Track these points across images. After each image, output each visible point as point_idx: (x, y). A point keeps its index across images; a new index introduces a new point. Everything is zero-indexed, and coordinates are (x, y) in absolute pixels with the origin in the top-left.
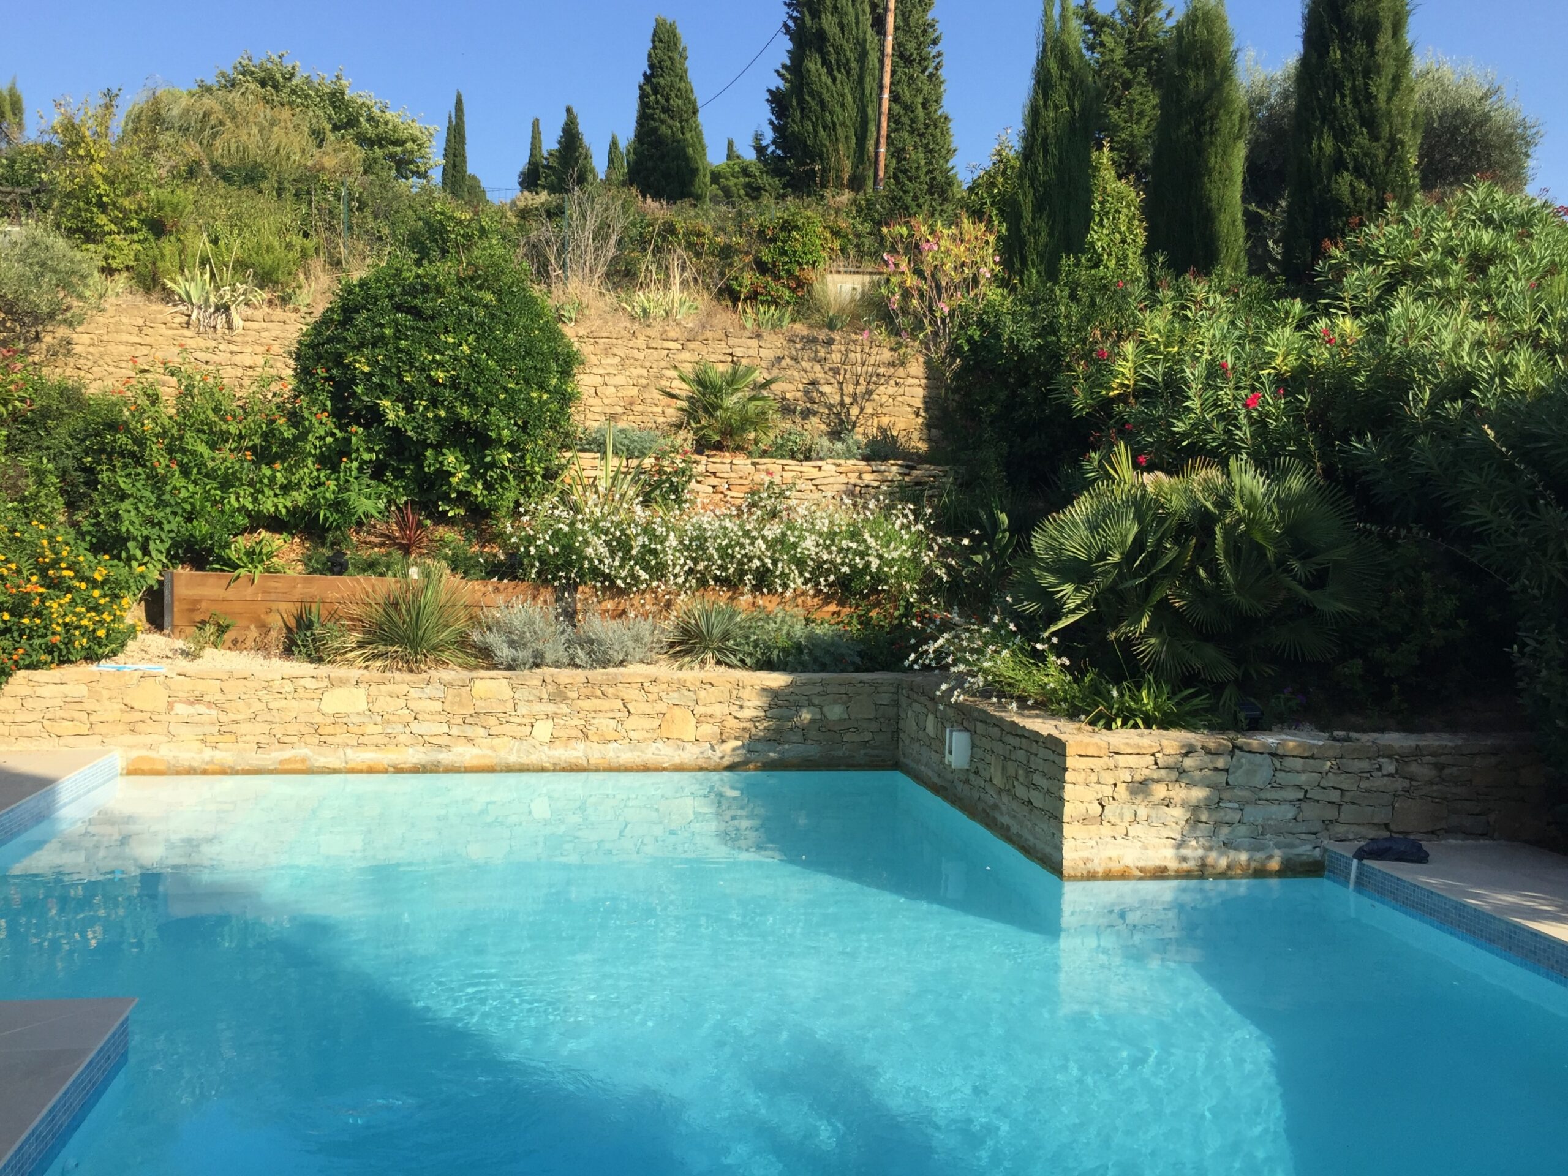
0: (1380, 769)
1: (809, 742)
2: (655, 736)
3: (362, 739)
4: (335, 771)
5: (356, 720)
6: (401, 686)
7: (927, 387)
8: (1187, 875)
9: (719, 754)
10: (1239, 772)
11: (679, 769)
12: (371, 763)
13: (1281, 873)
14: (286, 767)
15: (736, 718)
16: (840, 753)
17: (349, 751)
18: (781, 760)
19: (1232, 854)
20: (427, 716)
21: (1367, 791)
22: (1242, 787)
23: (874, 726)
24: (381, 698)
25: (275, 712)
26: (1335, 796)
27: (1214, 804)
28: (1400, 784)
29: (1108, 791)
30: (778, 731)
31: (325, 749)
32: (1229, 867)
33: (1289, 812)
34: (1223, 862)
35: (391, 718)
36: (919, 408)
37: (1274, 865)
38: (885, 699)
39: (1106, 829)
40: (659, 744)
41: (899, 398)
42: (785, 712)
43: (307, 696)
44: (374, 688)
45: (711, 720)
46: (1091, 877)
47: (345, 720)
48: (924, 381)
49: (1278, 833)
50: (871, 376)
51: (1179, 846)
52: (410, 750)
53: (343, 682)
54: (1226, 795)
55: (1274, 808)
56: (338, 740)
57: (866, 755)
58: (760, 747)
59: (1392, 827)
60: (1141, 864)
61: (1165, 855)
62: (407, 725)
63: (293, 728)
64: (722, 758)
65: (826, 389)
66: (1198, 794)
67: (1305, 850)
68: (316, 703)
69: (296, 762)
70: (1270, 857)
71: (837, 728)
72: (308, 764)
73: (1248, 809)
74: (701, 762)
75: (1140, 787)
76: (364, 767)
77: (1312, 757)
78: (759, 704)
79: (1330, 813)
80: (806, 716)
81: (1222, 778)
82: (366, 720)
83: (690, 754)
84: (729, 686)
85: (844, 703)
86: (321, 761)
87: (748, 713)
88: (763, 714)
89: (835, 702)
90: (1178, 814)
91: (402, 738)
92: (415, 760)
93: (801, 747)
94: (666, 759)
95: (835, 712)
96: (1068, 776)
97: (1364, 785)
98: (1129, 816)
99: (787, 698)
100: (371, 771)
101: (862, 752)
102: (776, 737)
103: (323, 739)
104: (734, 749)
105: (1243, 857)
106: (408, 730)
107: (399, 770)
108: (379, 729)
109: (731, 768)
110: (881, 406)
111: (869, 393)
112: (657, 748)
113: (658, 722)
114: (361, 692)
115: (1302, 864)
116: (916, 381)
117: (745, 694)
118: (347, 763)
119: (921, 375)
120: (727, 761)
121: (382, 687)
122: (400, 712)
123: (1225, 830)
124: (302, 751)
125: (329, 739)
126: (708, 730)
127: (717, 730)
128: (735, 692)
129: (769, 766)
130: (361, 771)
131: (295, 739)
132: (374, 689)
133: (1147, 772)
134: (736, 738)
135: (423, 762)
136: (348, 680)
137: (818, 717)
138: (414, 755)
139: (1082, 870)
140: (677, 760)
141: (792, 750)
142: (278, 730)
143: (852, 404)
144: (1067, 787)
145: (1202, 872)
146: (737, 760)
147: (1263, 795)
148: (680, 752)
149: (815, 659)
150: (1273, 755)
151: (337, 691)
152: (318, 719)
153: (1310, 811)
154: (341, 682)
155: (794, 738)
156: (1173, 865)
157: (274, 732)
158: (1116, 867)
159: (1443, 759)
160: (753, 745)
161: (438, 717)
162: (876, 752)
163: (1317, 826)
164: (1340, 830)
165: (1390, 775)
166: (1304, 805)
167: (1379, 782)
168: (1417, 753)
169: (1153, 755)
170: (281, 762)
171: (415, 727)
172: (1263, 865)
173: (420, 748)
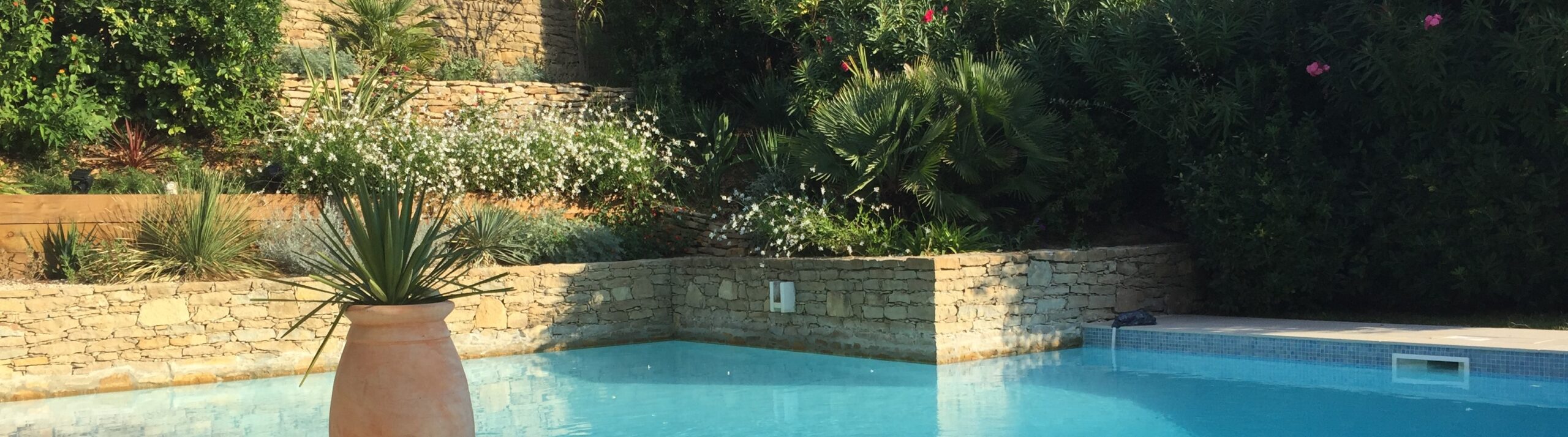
0: (1108, 268)
1: (603, 322)
2: (471, 327)
3: (186, 351)
4: (160, 386)
5: (179, 330)
6: (223, 293)
7: (544, 23)
8: (1009, 354)
9: (528, 338)
10: (1034, 276)
11: (494, 355)
12: (199, 375)
13: (1059, 348)
14: (107, 386)
15: (540, 305)
16: (627, 330)
17: (173, 364)
18: (580, 339)
19: (1033, 336)
20: (254, 323)
21: (1103, 284)
22: (1036, 287)
23: (654, 304)
24: (203, 307)
25: (89, 329)
26: (1085, 289)
27: (1021, 301)
28: (1119, 278)
29: (960, 295)
30: (576, 314)
31: (148, 364)
32: (1031, 347)
33: (1060, 303)
34: (1028, 344)
35: (216, 326)
36: (537, 44)
37: (1056, 342)
38: (660, 279)
39: (960, 326)
40: (476, 334)
41: (519, 34)
42: (582, 297)
43: (123, 309)
44: (195, 297)
45: (519, 308)
46: (954, 361)
47: (166, 333)
48: (540, 18)
49: (1057, 320)
50: (492, 12)
51: (1003, 335)
52: (238, 359)
53: (161, 293)
54: (1027, 293)
55: (1054, 301)
56: (161, 353)
57: (649, 330)
58: (563, 329)
59: (1116, 310)
60: (982, 349)
61: (996, 342)
62: (232, 333)
63: (111, 345)
64: (533, 341)
65: (452, 23)
66: (1013, 292)
67: (1073, 331)
68: (134, 317)
69: (117, 379)
70: (1053, 337)
71: (624, 309)
72: (131, 381)
73: (1040, 302)
74: (513, 348)
75: (979, 289)
76: (192, 379)
77: (1072, 262)
78: (559, 290)
79: (1084, 302)
80: (599, 297)
81: (1024, 280)
82: (189, 330)
83: (506, 340)
84: (533, 275)
85: (628, 285)
86: (145, 377)
87: (549, 300)
88: (562, 299)
89: (621, 285)
90: (1001, 309)
91: (228, 347)
92: (243, 368)
93: (597, 327)
94: (483, 348)
95: (622, 293)
96: (937, 285)
97: (1101, 280)
98: (973, 314)
99: (583, 283)
100: (198, 382)
101: (646, 327)
102: (575, 320)
103: (144, 353)
104: (543, 332)
105: (1039, 337)
106: (234, 338)
107: (228, 379)
108: (202, 339)
109: (540, 350)
110: (504, 41)
111: (492, 29)
112: (474, 338)
113: (473, 314)
114: (181, 303)
115: (1071, 341)
116: (532, 18)
117: (547, 282)
118: (172, 376)
119: (537, 12)
120: (536, 345)
121: (204, 295)
122: (223, 320)
123: (1028, 319)
124: (123, 368)
125: (152, 354)
126: (519, 318)
127: (525, 317)
128: (538, 281)
129: (572, 346)
130: (188, 383)
131: (115, 356)
132: (194, 299)
133: (982, 279)
134: (543, 322)
135: (252, 369)
136: (167, 291)
137: (608, 299)
138: (242, 363)
139: (948, 356)
140: (493, 348)
141: (590, 330)
142: (95, 347)
143: (477, 39)
144: (937, 294)
145: (1016, 352)
146: (543, 342)
147: (1047, 292)
148: (495, 340)
149: (589, 250)
150: (1051, 262)
151: (156, 303)
152: (138, 333)
153: (1074, 301)
154: (159, 292)
155: (590, 319)
156: (1001, 348)
157: (91, 349)
158: (968, 353)
159: (1140, 259)
160: (556, 329)
161: (263, 323)
162: (657, 327)
163: (1076, 313)
164: (1089, 314)
165: (1113, 272)
166: (1070, 298)
167: (1109, 277)
168: (1126, 256)
169: (985, 266)
170: (101, 381)
171: (241, 335)
172: (1050, 344)
173: (247, 355)
